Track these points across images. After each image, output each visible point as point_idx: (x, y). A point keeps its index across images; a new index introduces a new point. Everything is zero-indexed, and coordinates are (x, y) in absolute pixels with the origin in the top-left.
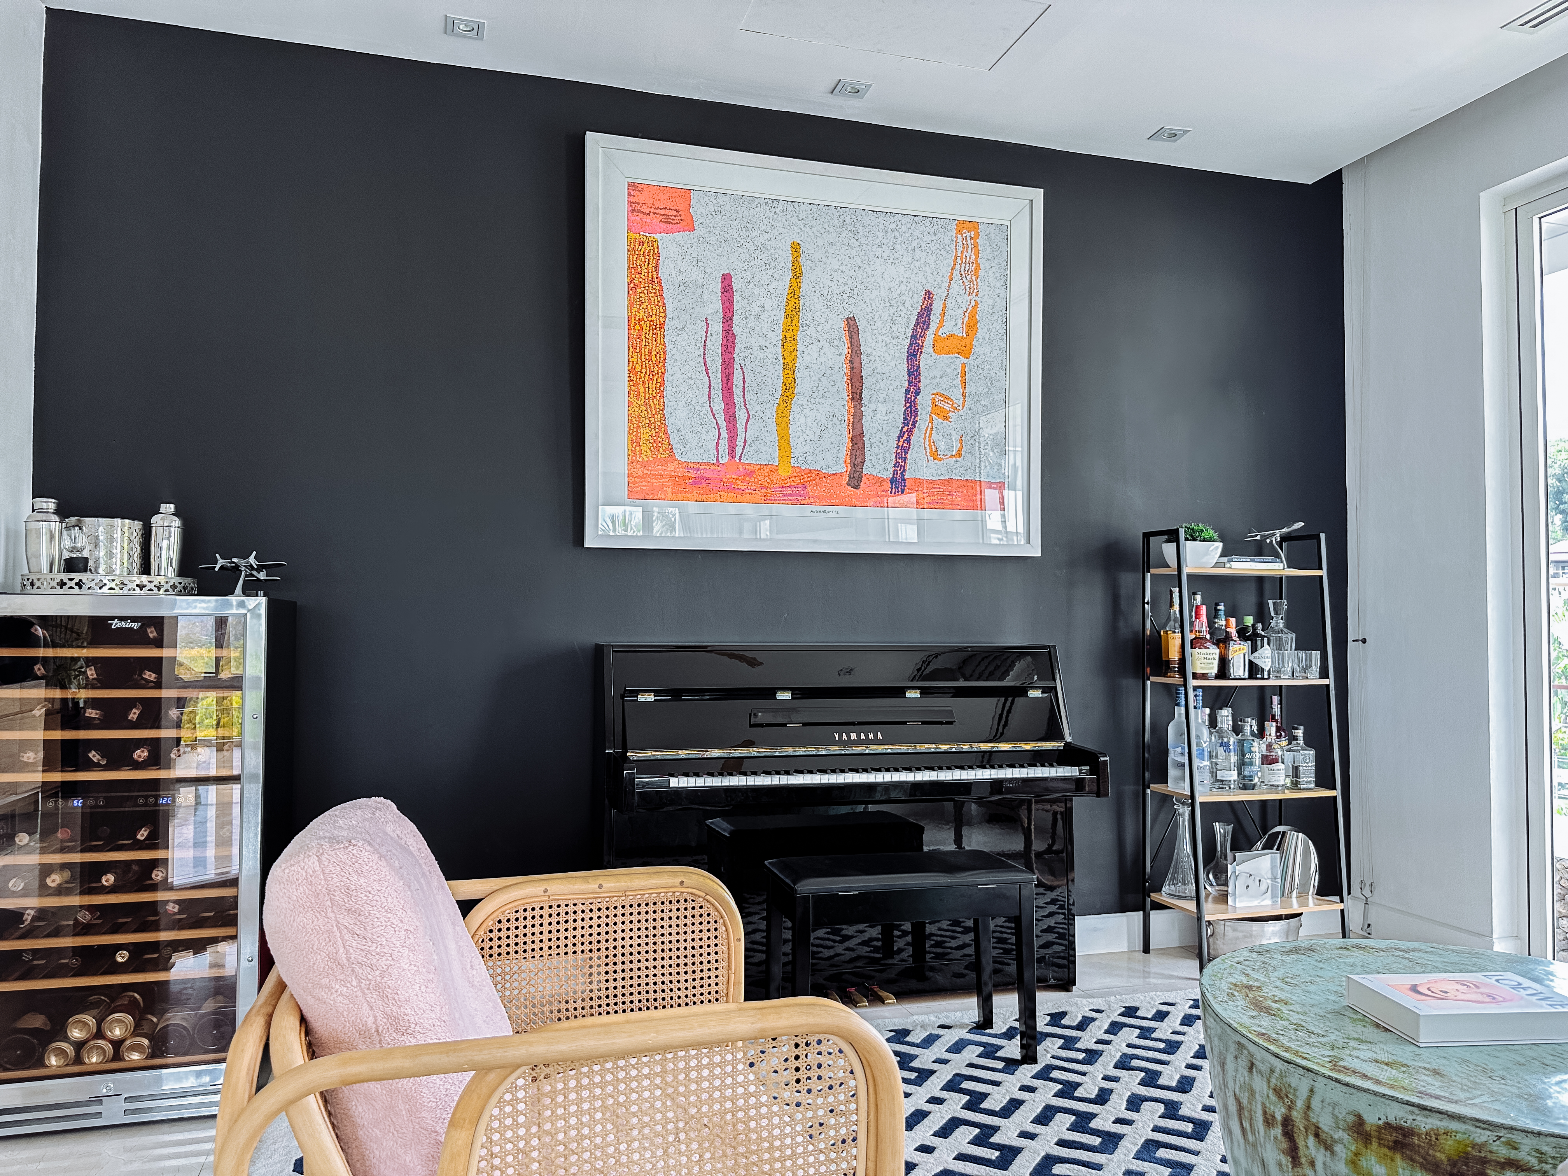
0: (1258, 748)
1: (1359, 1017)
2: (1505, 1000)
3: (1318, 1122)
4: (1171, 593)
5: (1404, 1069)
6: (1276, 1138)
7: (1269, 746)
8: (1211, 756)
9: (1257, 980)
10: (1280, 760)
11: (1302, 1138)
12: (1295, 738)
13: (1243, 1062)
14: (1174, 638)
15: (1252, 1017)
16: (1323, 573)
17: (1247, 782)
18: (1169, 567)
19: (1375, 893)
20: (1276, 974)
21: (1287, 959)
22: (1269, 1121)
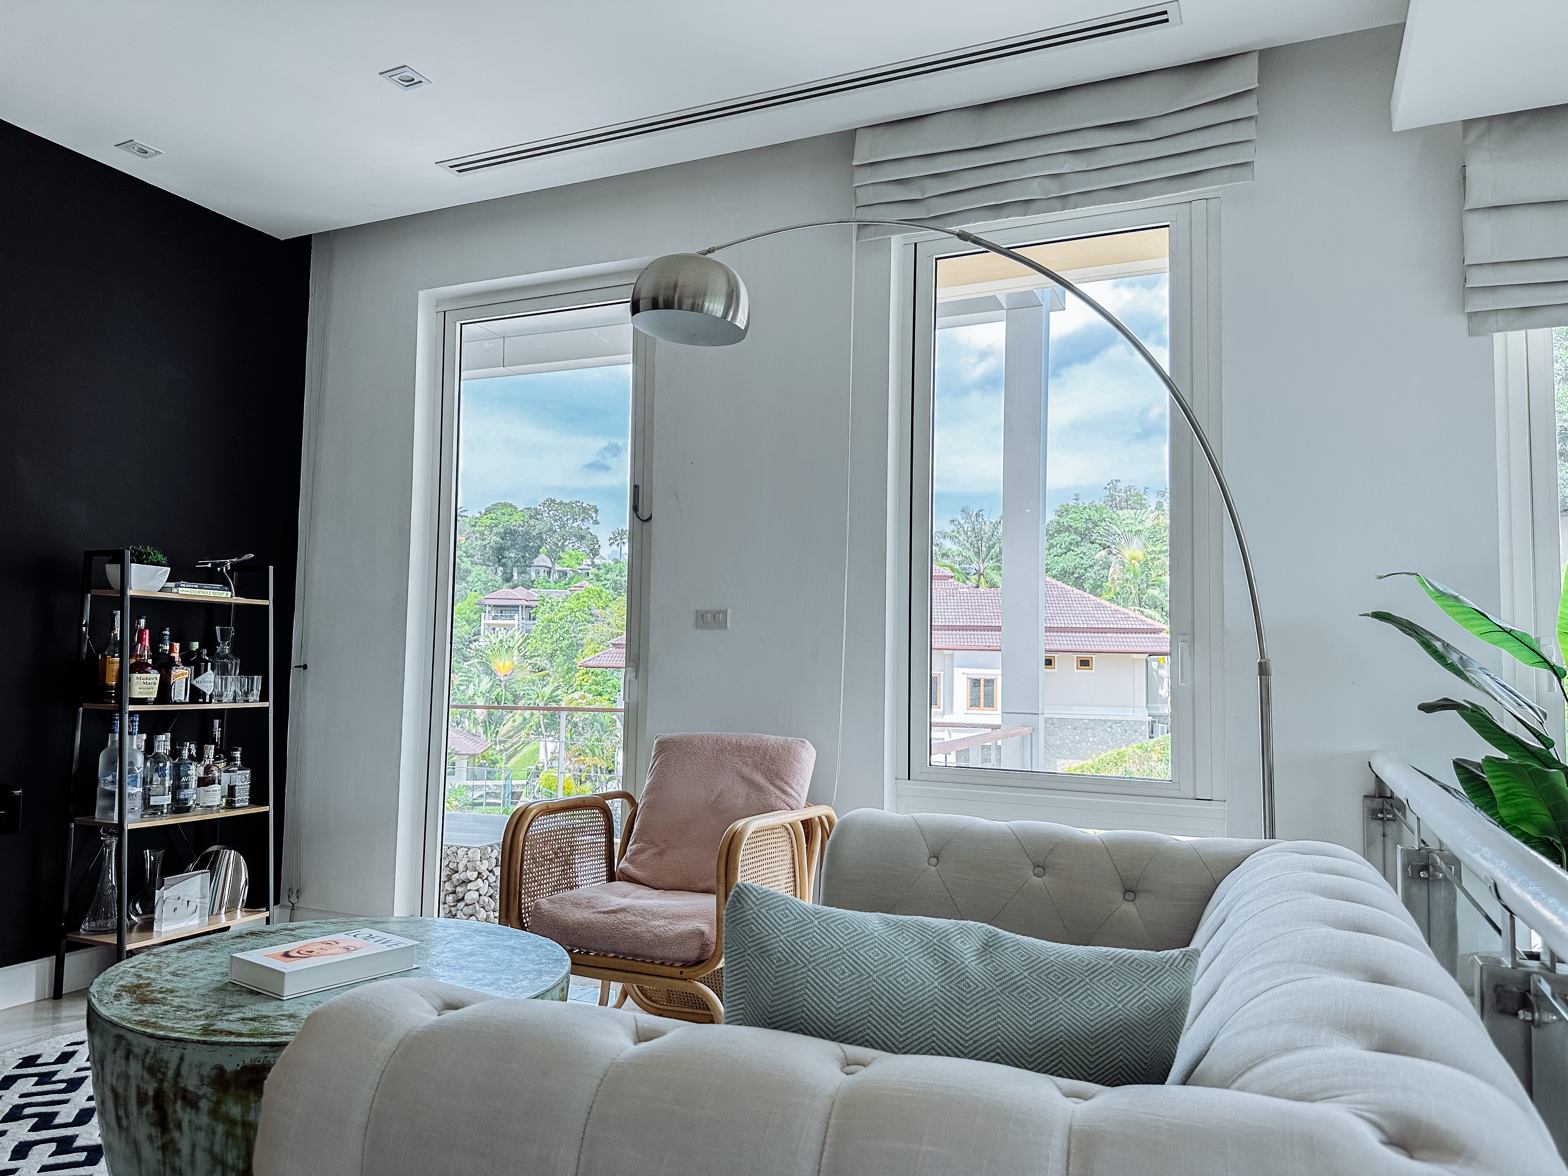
0: (195, 771)
1: (238, 988)
2: (356, 949)
3: (186, 1085)
4: (114, 616)
5: (265, 1020)
6: (147, 1114)
7: (207, 769)
8: (144, 783)
9: (148, 978)
10: (217, 781)
11: (171, 1105)
12: (234, 759)
13: (121, 1053)
14: (113, 663)
15: (136, 1009)
16: (269, 603)
17: (181, 805)
18: (112, 588)
19: (301, 898)
20: (168, 970)
21: (183, 955)
22: (142, 1099)
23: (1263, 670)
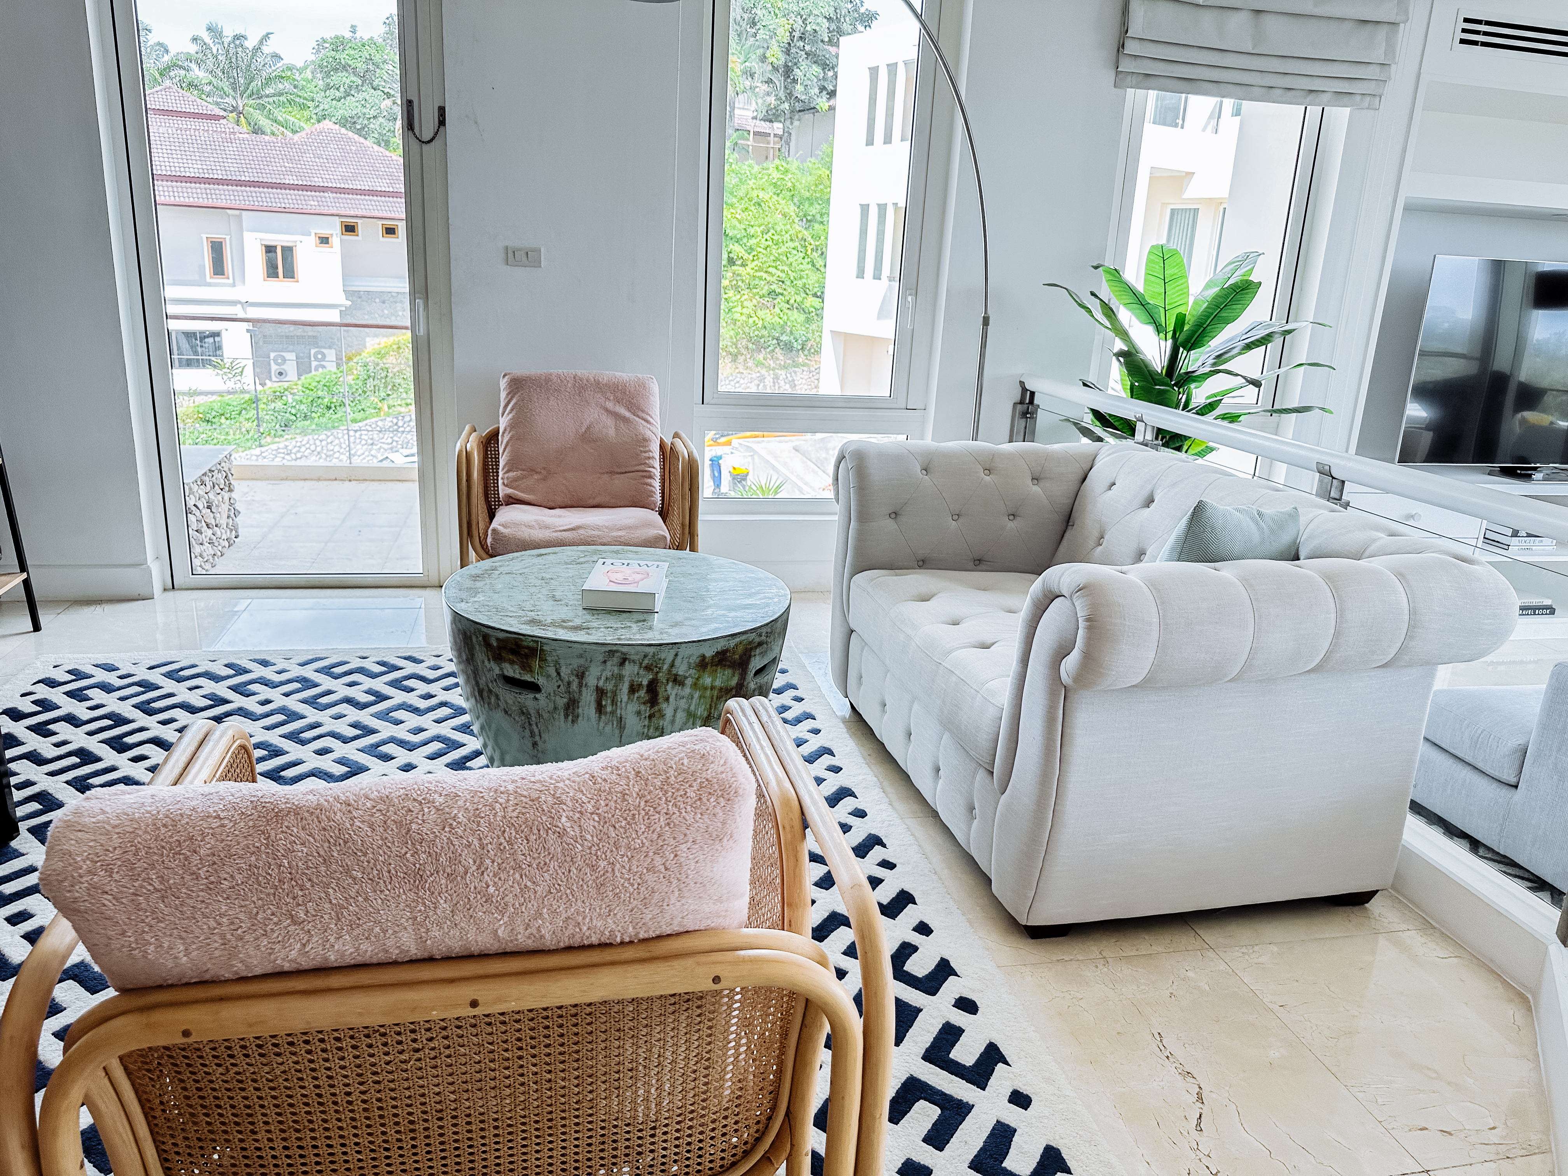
3: (677, 672)
6: (639, 698)
11: (662, 687)
22: (634, 689)
23: (986, 321)
